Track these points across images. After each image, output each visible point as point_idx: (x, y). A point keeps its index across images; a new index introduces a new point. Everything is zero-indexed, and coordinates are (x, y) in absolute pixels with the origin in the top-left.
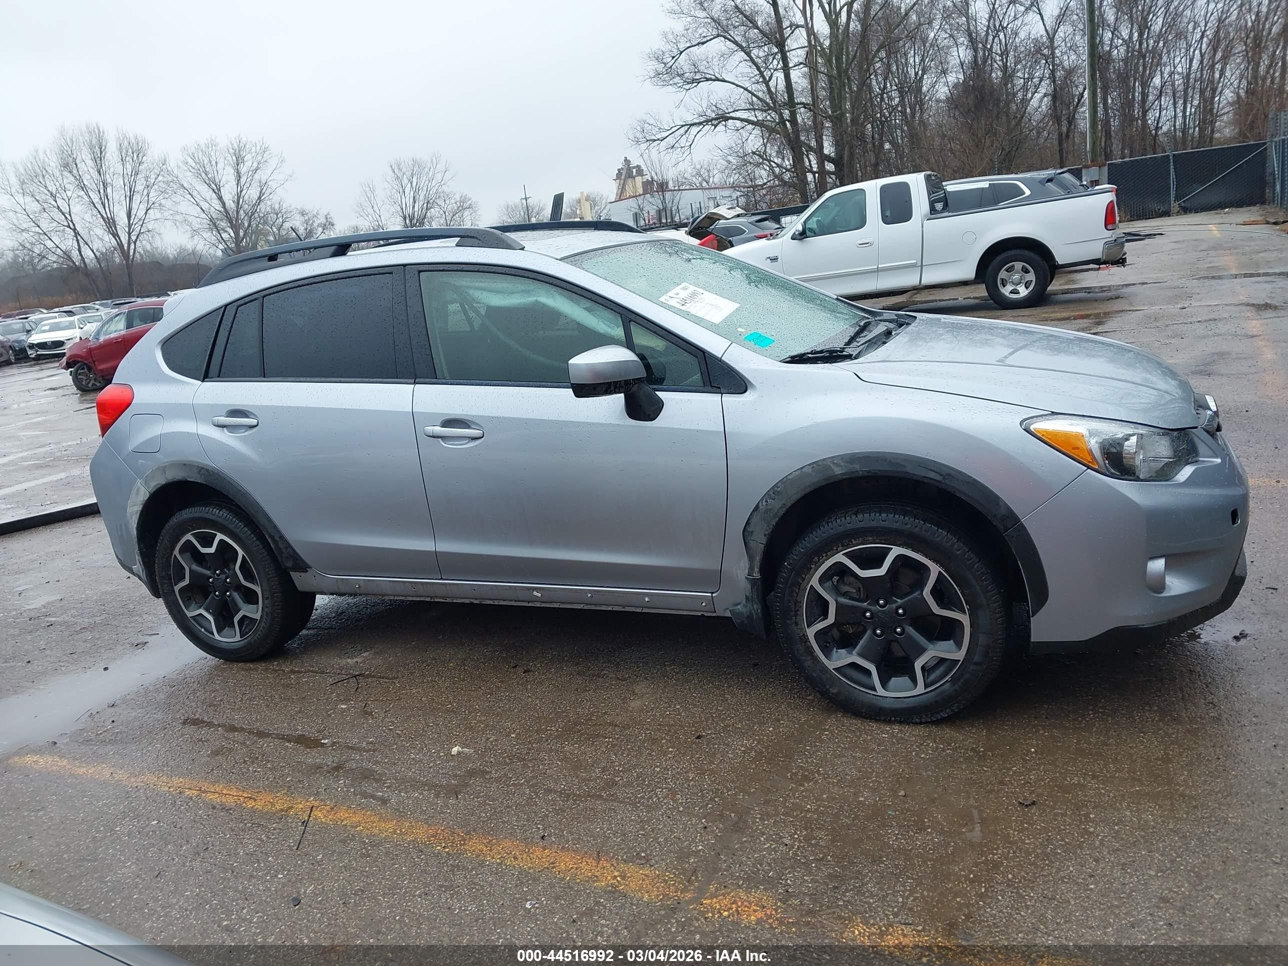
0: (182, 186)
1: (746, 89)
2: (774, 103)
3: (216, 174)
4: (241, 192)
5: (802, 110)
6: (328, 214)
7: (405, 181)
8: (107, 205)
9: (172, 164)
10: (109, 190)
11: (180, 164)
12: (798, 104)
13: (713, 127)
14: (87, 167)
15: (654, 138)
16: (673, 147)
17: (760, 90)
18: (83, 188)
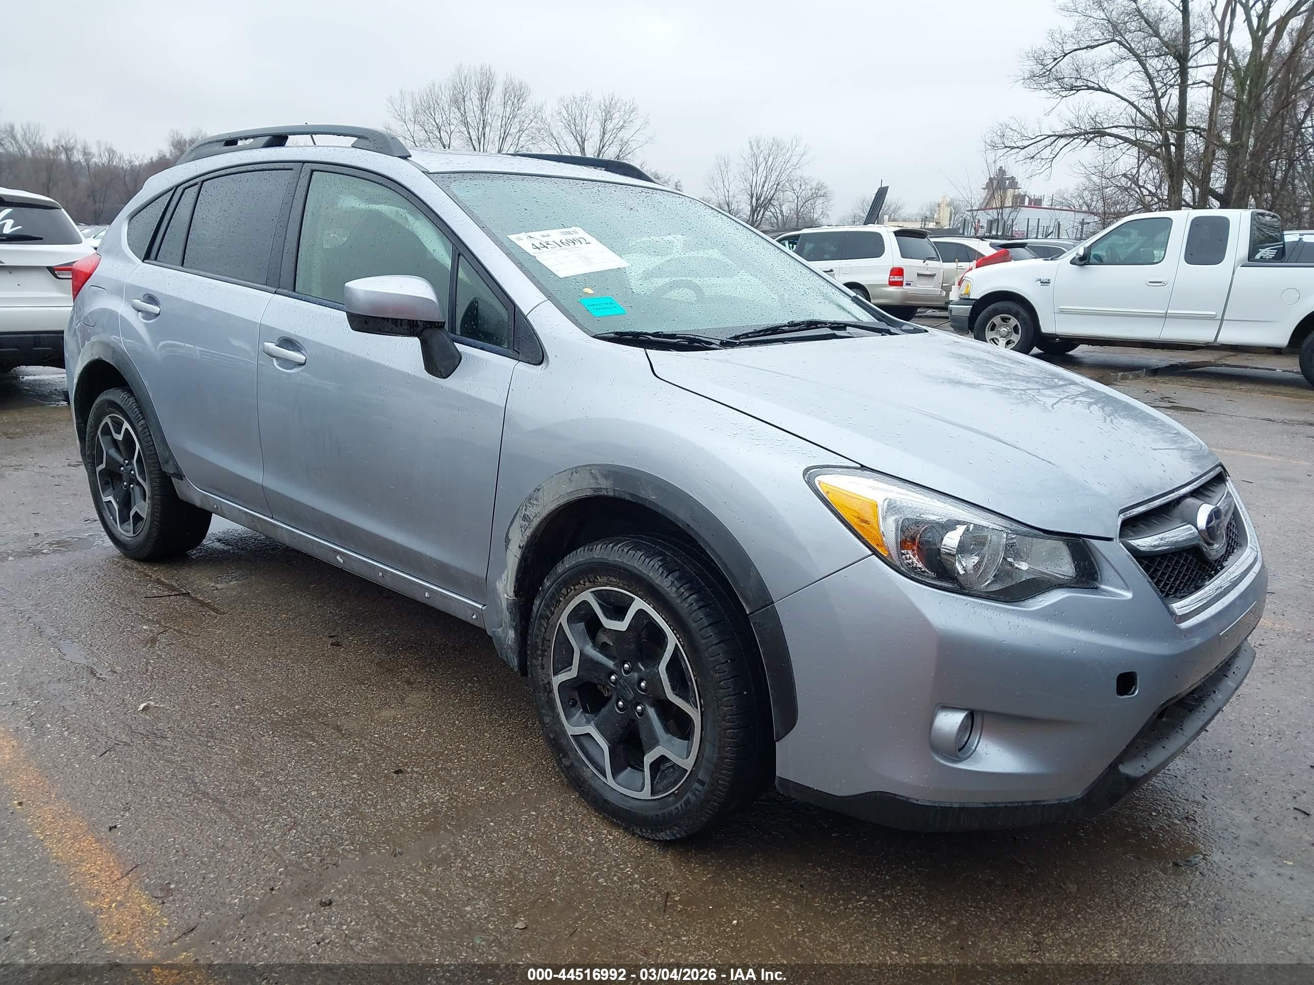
0: (552, 134)
1: (1132, 104)
2: (1162, 124)
3: (584, 127)
4: (603, 147)
5: (1193, 135)
6: (679, 182)
7: (761, 159)
8: (482, 143)
9: (547, 113)
10: (487, 129)
11: (555, 114)
12: (1189, 127)
13: (1086, 142)
14: (472, 106)
15: (1013, 145)
16: (1033, 157)
17: (1149, 107)
18: (466, 124)
